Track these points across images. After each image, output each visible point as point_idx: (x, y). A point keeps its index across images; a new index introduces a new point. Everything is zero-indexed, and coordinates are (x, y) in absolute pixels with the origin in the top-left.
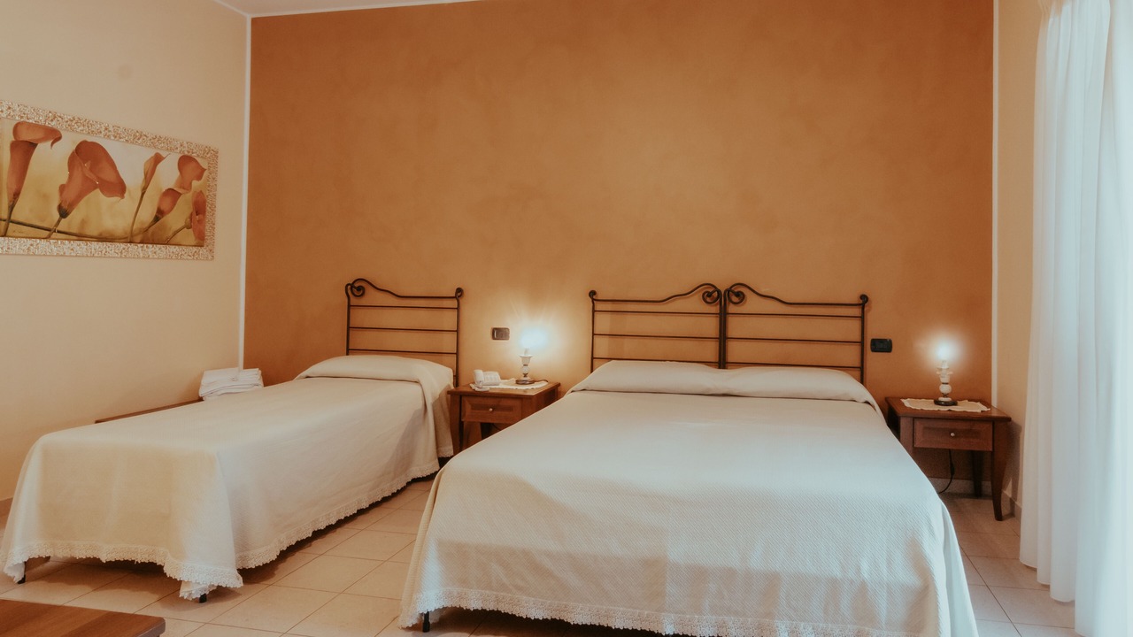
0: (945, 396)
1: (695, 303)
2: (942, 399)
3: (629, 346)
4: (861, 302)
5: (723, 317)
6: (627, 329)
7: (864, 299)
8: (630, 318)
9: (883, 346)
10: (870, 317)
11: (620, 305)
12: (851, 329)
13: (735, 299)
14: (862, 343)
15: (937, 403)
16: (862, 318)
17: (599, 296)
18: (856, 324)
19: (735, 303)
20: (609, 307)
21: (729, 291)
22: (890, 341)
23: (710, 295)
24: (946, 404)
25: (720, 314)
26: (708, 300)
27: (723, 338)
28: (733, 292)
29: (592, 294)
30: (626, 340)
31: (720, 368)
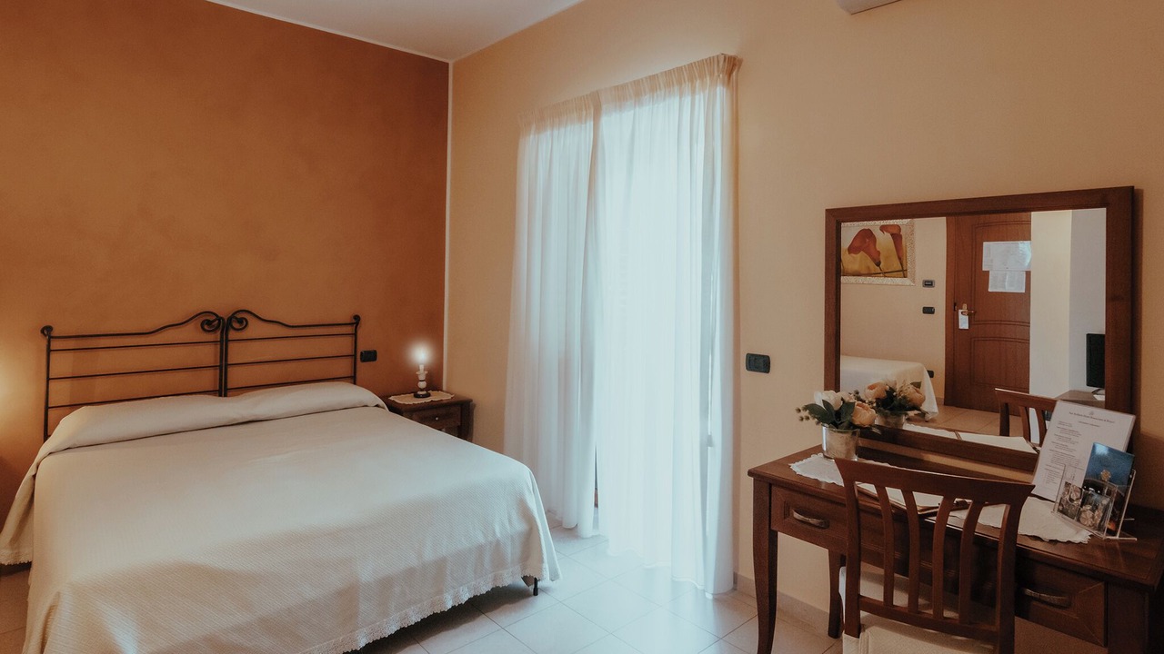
0: (422, 390)
1: (191, 332)
2: (420, 393)
3: (101, 387)
4: (354, 321)
5: (224, 344)
6: (100, 368)
7: (357, 318)
8: (103, 354)
9: (370, 356)
10: (360, 332)
11: (85, 341)
12: (344, 345)
13: (236, 325)
14: (355, 356)
15: (417, 396)
16: (355, 335)
17: (54, 333)
18: (348, 341)
19: (238, 330)
20: (71, 344)
21: (230, 319)
22: (375, 351)
23: (209, 323)
24: (424, 396)
25: (221, 341)
26: (206, 327)
27: (223, 366)
28: (236, 318)
29: (47, 331)
30: (98, 381)
31: (220, 396)
